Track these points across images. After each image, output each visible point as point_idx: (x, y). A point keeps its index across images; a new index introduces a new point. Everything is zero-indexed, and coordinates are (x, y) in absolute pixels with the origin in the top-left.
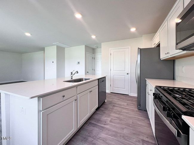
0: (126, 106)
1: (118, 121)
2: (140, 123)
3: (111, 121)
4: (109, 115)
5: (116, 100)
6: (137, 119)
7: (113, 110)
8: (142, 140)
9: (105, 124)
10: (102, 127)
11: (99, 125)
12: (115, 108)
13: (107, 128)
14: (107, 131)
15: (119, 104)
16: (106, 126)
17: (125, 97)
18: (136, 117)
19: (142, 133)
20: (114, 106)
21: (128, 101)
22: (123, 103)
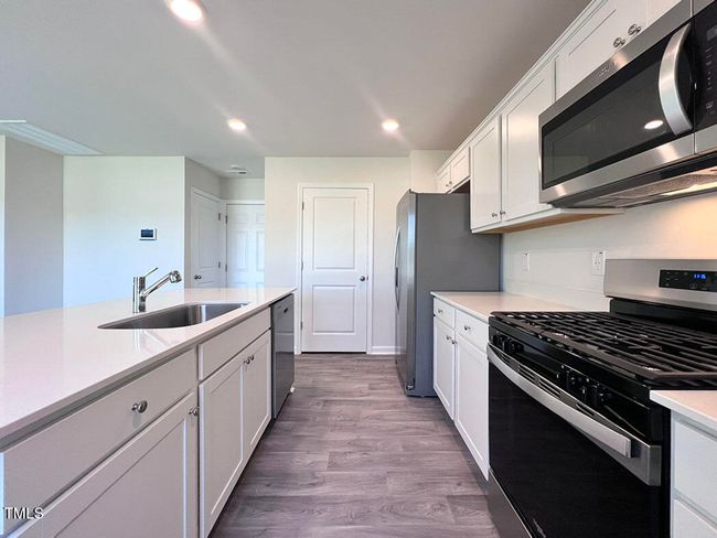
0: (368, 395)
1: (356, 456)
2: (425, 443)
3: (332, 465)
4: (319, 442)
5: (327, 377)
6: (414, 430)
7: (329, 418)
8: (448, 497)
9: (314, 485)
10: (304, 498)
11: (289, 494)
12: (335, 409)
13: (325, 498)
14: (329, 508)
15: (343, 393)
16: (319, 491)
17: (355, 363)
18: (410, 424)
19: (442, 473)
20: (326, 401)
21: (370, 376)
22: (357, 385)
